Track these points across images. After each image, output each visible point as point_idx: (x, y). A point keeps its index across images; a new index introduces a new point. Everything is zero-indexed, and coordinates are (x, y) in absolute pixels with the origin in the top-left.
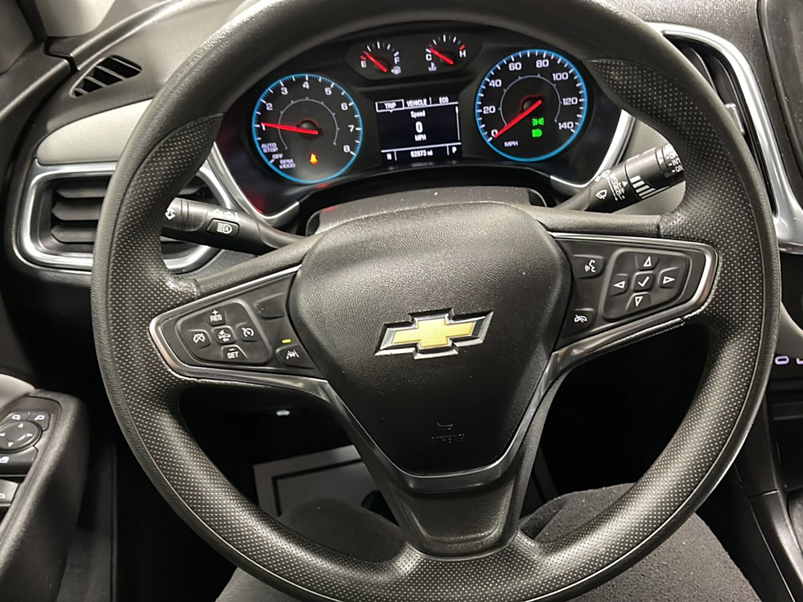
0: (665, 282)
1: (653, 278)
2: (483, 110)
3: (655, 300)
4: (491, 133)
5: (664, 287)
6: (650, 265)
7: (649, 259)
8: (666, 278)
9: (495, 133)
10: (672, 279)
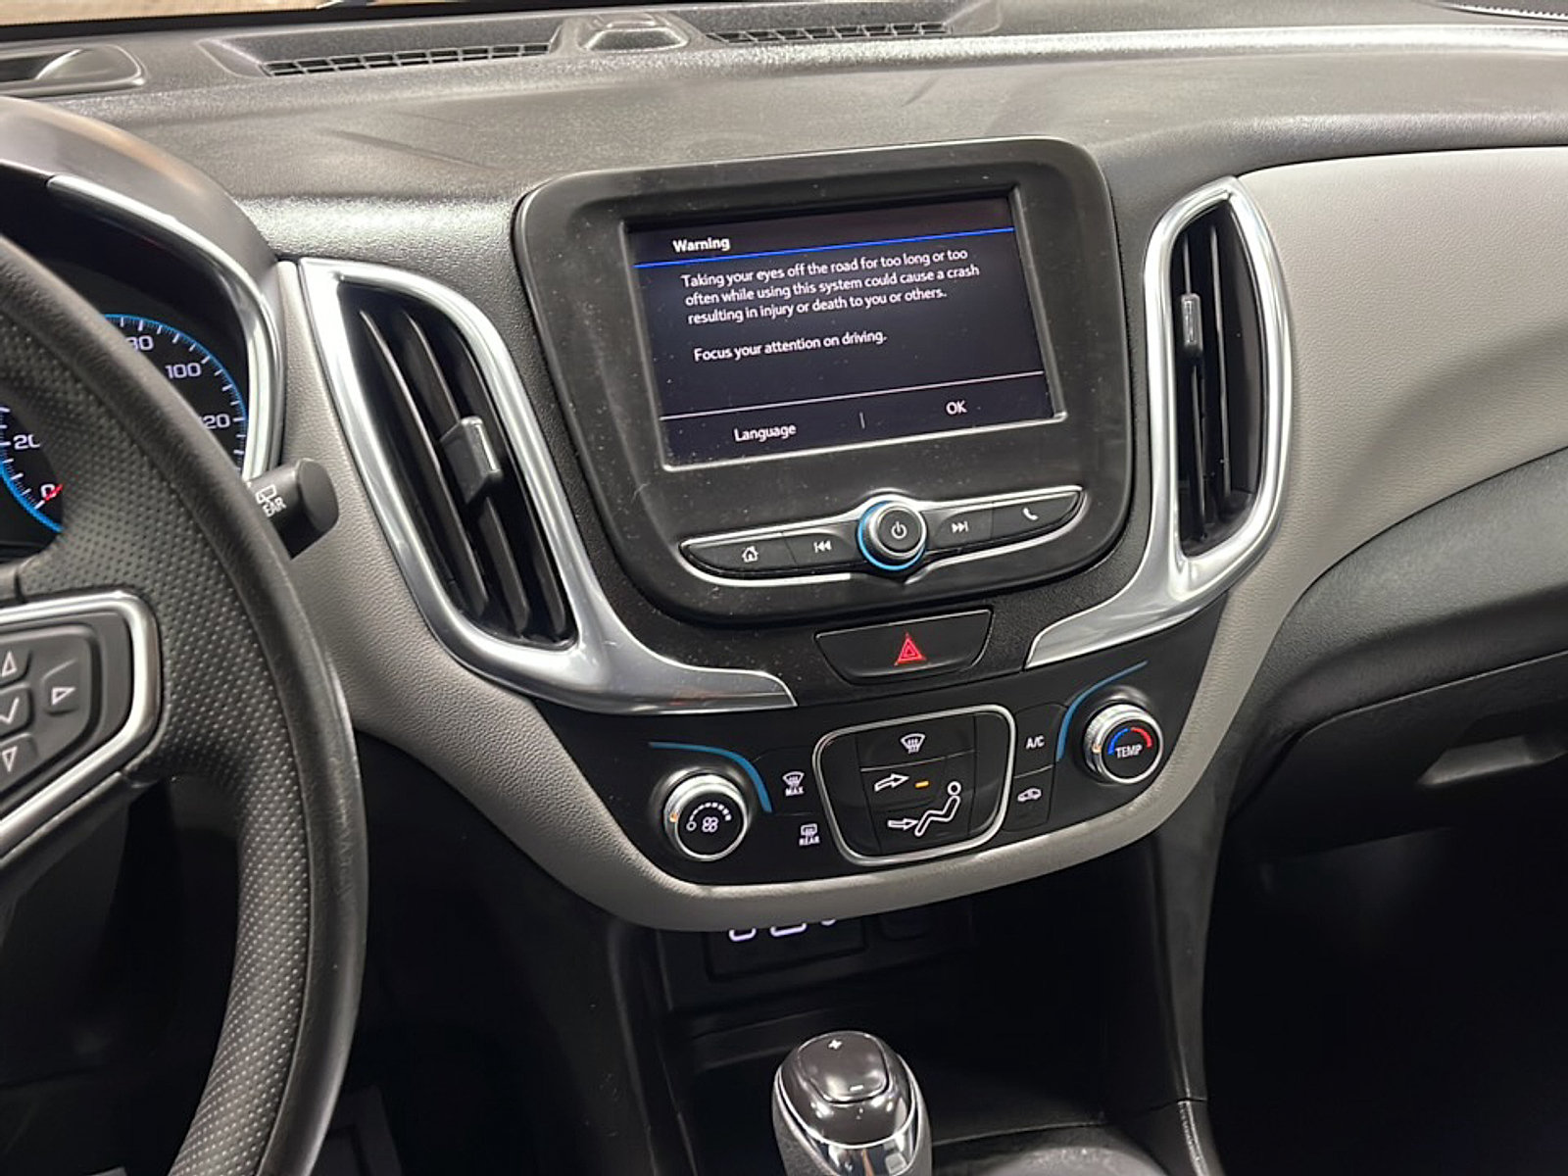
0: (55, 700)
1: (31, 697)
2: (13, 443)
3: (49, 747)
4: (40, 493)
5: (59, 712)
6: (14, 670)
7: (9, 656)
8: (55, 691)
9: (48, 491)
10: (69, 690)
